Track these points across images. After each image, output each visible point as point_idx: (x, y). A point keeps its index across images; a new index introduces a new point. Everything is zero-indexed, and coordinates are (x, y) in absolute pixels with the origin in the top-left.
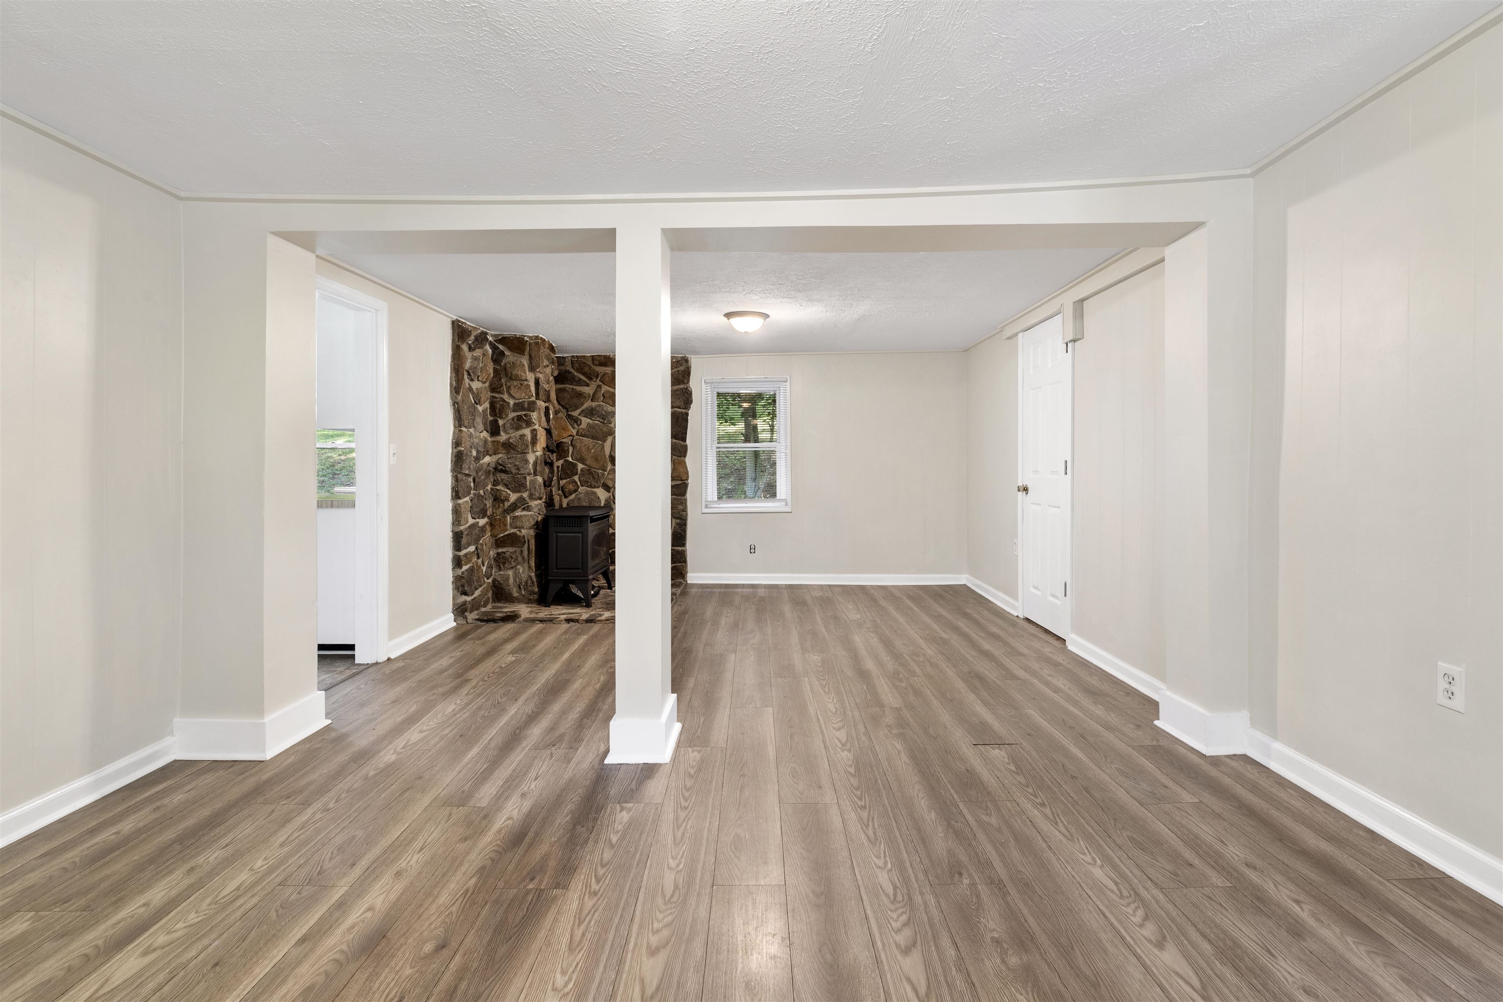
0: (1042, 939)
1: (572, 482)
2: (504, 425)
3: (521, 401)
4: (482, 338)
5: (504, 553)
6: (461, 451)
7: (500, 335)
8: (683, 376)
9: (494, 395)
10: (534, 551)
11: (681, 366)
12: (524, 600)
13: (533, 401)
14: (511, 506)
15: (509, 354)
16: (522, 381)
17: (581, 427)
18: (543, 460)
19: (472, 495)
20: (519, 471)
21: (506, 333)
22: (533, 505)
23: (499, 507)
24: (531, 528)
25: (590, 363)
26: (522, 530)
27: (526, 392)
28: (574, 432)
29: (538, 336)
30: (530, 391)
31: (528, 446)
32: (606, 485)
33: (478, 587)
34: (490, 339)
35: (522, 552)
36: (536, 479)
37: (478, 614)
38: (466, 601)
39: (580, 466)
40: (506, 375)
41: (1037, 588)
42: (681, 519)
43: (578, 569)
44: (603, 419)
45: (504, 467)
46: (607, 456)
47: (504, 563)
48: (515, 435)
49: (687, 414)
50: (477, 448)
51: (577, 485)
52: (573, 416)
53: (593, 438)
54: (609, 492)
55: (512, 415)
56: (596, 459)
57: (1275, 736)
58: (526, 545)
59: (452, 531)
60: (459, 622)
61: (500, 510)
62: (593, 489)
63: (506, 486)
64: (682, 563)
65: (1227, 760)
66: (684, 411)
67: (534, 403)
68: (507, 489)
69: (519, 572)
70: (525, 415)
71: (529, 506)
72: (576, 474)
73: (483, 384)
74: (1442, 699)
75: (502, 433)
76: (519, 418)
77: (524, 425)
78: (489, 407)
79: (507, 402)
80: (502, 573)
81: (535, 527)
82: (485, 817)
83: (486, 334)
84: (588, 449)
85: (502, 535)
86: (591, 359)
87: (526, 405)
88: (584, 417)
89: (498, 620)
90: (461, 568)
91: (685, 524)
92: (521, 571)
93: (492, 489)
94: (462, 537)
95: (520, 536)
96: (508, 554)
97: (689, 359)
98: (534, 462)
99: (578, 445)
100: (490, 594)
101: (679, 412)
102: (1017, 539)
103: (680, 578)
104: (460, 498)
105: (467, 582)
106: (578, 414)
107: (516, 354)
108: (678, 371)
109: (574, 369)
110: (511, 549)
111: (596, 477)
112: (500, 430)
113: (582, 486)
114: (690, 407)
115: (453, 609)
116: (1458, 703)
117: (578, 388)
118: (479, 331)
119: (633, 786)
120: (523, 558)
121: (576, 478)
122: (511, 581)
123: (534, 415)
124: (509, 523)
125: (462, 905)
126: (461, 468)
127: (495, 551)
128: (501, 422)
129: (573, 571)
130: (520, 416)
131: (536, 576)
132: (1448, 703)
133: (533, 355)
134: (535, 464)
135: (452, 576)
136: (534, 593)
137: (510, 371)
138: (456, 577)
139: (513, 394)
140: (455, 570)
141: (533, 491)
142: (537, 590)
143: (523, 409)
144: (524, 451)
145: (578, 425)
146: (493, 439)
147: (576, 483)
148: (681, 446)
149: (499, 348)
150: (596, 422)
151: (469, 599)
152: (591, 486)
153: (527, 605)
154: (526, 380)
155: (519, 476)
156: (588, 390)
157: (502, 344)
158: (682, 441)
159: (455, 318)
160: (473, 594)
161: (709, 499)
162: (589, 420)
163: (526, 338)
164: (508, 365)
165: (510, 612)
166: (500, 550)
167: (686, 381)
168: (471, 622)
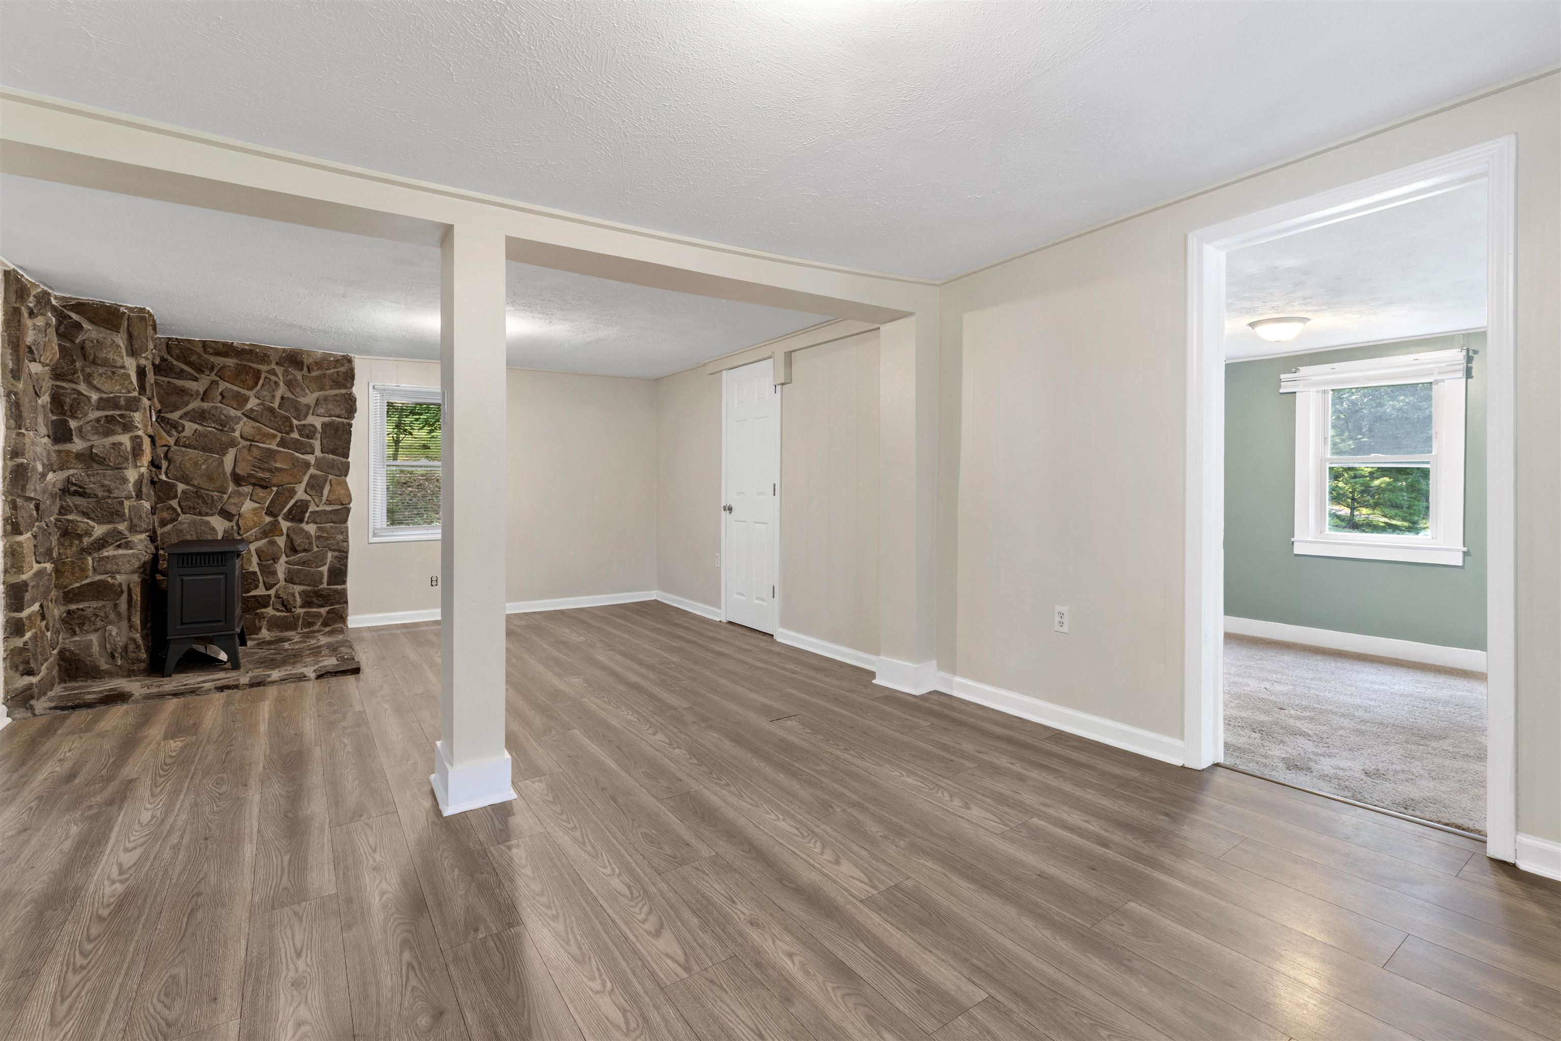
0: (907, 826)
1: (168, 509)
2: (80, 429)
3: (112, 395)
4: (43, 299)
5: (82, 610)
6: (22, 463)
7: (74, 299)
8: (345, 379)
9: (58, 383)
10: (139, 603)
11: (341, 366)
12: (120, 673)
13: (135, 398)
14: (95, 543)
15: (89, 328)
16: (114, 369)
17: (183, 434)
18: (150, 478)
19: (35, 529)
20: (111, 493)
21: (84, 298)
22: (136, 541)
23: (71, 545)
24: (134, 572)
25: (200, 350)
26: (118, 576)
27: (124, 384)
28: (172, 441)
29: (144, 309)
30: (131, 383)
31: (127, 459)
32: (227, 512)
33: (43, 662)
34: (54, 302)
35: (116, 606)
36: (142, 505)
37: (51, 700)
38: (32, 684)
39: (181, 487)
40: (85, 357)
41: (742, 594)
42: (340, 551)
43: (220, 621)
44: (222, 425)
45: (80, 487)
46: (228, 474)
47: (81, 625)
48: (101, 444)
49: (350, 425)
50: (42, 460)
51: (177, 512)
52: (169, 419)
53: (204, 450)
54: (231, 521)
55: (94, 415)
56: (210, 478)
57: (954, 672)
58: (125, 596)
59: (4, 583)
60: (18, 716)
61: (74, 549)
62: (203, 518)
63: (86, 515)
64: (342, 604)
65: (928, 696)
66: (345, 421)
67: (136, 400)
68: (88, 519)
69: (110, 635)
70: (121, 416)
71: (130, 541)
72: (175, 497)
73: (43, 366)
74: (1057, 628)
75: (75, 439)
76: (110, 419)
77: (120, 430)
78: (49, 401)
79: (87, 397)
80: (76, 639)
81: (141, 570)
82: (349, 901)
83: (49, 294)
84: (196, 464)
85: (78, 585)
86: (200, 345)
87: (122, 402)
88: (190, 421)
89: (96, 703)
90: (23, 636)
91: (347, 558)
92: (114, 633)
93: (57, 520)
94: (27, 591)
95: (113, 584)
96: (88, 612)
97: (353, 359)
98: (136, 481)
99: (178, 459)
100: (55, 673)
101: (339, 423)
102: (720, 552)
103: (339, 623)
104: (21, 534)
105: (33, 655)
106: (178, 416)
107: (102, 329)
108: (338, 372)
109: (171, 356)
110: (94, 604)
111: (209, 501)
112: (72, 435)
113: (183, 513)
114: (354, 417)
115: (5, 697)
116: (1065, 629)
117: (179, 383)
118: (39, 290)
119: (498, 825)
120: (119, 615)
121: (174, 503)
122: (96, 648)
123: (137, 417)
124: (90, 567)
125: (419, 975)
126: (24, 488)
127: (63, 609)
128: (73, 424)
129: (211, 625)
130: (112, 417)
131: (143, 637)
132: (1061, 629)
133: (135, 334)
134: (139, 484)
135: (2, 649)
136: (140, 661)
137: (92, 351)
138: (12, 650)
139: (98, 385)
140: (10, 640)
141: (135, 521)
142: (144, 656)
143: (117, 407)
144: (120, 466)
145: (179, 432)
146: (56, 448)
147: (174, 509)
148: (342, 463)
149: (71, 318)
150: (210, 429)
151: (34, 680)
152: (200, 514)
153: (128, 679)
154: (123, 367)
155: (109, 501)
156: (198, 386)
157: (77, 313)
158: (343, 457)
159: (12, 267)
160: (40, 673)
161: (379, 526)
162: (196, 426)
163: (122, 309)
164: (88, 344)
165: (109, 690)
166: (73, 607)
167: (348, 385)
168: (42, 712)
